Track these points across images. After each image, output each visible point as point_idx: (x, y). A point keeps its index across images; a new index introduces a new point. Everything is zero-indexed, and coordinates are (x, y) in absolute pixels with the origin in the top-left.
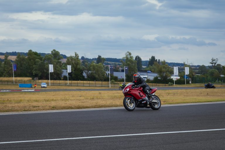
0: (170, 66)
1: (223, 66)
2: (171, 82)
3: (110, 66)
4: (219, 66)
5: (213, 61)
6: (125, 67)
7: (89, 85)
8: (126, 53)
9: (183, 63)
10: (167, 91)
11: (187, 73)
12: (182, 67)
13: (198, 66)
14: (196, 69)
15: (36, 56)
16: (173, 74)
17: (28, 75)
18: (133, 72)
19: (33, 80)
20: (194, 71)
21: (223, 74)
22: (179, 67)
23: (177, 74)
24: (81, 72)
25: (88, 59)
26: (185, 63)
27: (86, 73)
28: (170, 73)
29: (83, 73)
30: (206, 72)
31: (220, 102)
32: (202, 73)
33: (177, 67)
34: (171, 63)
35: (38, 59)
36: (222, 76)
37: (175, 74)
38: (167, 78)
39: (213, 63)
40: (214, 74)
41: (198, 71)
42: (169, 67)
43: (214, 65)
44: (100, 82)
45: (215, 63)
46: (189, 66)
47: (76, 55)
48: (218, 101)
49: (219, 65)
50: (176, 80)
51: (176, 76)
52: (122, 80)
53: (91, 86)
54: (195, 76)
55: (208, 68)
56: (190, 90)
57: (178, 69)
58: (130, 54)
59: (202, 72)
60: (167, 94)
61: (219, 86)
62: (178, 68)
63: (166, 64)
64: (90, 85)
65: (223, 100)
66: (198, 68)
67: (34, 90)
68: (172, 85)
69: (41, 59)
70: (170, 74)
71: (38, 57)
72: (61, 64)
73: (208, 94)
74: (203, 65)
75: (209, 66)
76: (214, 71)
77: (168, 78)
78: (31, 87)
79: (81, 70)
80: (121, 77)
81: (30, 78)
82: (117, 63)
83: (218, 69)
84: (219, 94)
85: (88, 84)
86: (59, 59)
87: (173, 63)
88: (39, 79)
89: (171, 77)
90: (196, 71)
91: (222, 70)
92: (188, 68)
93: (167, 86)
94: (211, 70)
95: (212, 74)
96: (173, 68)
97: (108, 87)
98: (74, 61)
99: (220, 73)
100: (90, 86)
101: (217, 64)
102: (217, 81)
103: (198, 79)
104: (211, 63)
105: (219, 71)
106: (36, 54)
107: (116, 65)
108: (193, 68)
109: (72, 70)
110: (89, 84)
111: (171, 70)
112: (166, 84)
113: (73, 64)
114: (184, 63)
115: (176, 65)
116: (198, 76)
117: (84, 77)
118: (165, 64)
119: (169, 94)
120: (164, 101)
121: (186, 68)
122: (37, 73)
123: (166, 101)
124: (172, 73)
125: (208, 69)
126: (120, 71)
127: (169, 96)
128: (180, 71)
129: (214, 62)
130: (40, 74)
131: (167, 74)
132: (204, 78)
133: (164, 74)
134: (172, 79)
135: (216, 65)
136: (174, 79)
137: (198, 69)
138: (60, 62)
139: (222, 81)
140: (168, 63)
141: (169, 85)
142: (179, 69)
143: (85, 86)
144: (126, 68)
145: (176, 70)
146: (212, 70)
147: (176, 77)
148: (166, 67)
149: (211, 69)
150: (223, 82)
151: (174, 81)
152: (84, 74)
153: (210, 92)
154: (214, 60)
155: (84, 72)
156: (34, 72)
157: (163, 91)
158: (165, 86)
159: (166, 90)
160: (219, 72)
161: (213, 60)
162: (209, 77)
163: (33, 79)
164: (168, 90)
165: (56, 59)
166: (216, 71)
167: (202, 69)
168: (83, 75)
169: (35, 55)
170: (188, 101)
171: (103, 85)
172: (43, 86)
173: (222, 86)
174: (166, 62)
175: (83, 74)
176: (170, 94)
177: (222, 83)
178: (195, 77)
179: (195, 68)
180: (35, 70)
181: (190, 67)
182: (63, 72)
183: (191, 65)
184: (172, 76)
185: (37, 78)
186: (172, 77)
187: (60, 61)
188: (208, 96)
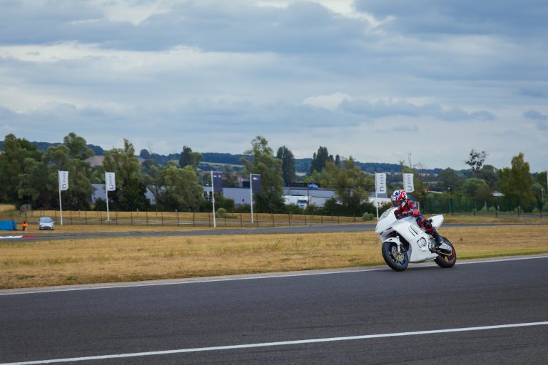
0: (365, 173)
1: (500, 170)
2: (369, 213)
3: (214, 174)
4: (490, 171)
5: (473, 158)
6: (253, 176)
7: (160, 222)
8: (254, 141)
9: (398, 164)
10: (359, 234)
11: (410, 188)
12: (396, 174)
13: (437, 171)
14: (431, 179)
15: (25, 149)
16: (375, 191)
17: (5, 198)
18: (273, 187)
19: (19, 212)
20: (427, 184)
21: (498, 191)
22: (389, 173)
23: (385, 192)
24: (140, 190)
25: (158, 155)
26: (404, 165)
27: (153, 192)
28: (367, 190)
29: (146, 192)
30: (457, 186)
32: (446, 189)
33: (384, 175)
34: (368, 165)
35: (32, 156)
36: (497, 194)
37: (378, 192)
38: (359, 201)
39: (474, 164)
40: (476, 191)
41: (436, 183)
42: (362, 174)
43: (475, 167)
44: (190, 215)
45: (479, 164)
46: (415, 172)
47: (127, 145)
48: (487, 257)
49: (490, 167)
50: (381, 206)
51: (380, 196)
52: (246, 209)
53: (168, 225)
54: (429, 196)
55: (462, 175)
57: (387, 180)
58: (264, 142)
59: (446, 185)
60: (360, 242)
61: (490, 219)
62: (387, 175)
63: (357, 167)
64: (165, 222)
65: (499, 254)
66: (437, 175)
67: (20, 237)
68: (371, 219)
69: (38, 157)
70: (365, 193)
71: (30, 152)
72: (90, 170)
73: (461, 240)
74: (449, 168)
75: (464, 172)
76: (477, 183)
77: (361, 203)
78: (14, 229)
79: (141, 184)
80: (243, 200)
81: (11, 207)
82: (233, 166)
83: (486, 178)
84: (490, 240)
85: (159, 218)
86: (85, 157)
87: (372, 164)
88: (34, 208)
89: (368, 200)
90: (432, 183)
91: (496, 180)
92: (411, 176)
93: (359, 221)
94: (469, 180)
95: (472, 190)
96: (374, 178)
97: (211, 225)
98: (121, 162)
99: (493, 187)
100: (163, 225)
101: (485, 167)
102: (485, 208)
103: (437, 203)
104: (468, 163)
105: (489, 182)
106: (24, 144)
107: (228, 170)
108: (424, 175)
109: (117, 184)
110: (162, 219)
111: (368, 182)
112: (357, 218)
113: (119, 169)
114: (401, 163)
115: (379, 168)
116: (436, 195)
117: (147, 201)
118: (353, 166)
119: (363, 240)
120: (350, 258)
121: (406, 176)
122: (29, 194)
123: (355, 259)
124: (371, 188)
125: (461, 178)
126: (241, 185)
127: (363, 247)
128: (392, 184)
129: (477, 159)
130: (36, 196)
131: (358, 191)
132: (451, 199)
133: (351, 193)
134: (372, 203)
135: (481, 167)
136: (376, 205)
137: (436, 179)
138: (87, 166)
139: (496, 208)
140: (362, 164)
141: (365, 220)
142: (389, 180)
143: (151, 225)
144: (255, 179)
145: (380, 180)
146: (473, 181)
147: (381, 200)
148: (357, 174)
149: (469, 177)
150: (501, 210)
151: (375, 208)
152: (149, 195)
153: (467, 234)
154: (475, 156)
155: (147, 189)
156: (21, 191)
157: (350, 233)
158: (355, 221)
159: (356, 231)
160: (491, 186)
161: (474, 154)
162: (463, 198)
163: (18, 208)
164: (362, 231)
165: (77, 158)
166: (482, 183)
167: (447, 178)
168: (145, 197)
169: (23, 147)
171: (196, 222)
172: (43, 225)
173: (497, 219)
174: (356, 161)
175: (145, 194)
176: (367, 242)
177: (498, 212)
178: (429, 199)
179: (428, 175)
180: (23, 185)
181: (417, 174)
182: (95, 189)
183: (417, 168)
184: (370, 195)
185: (29, 206)
186: (371, 200)
187: (86, 161)
188: (463, 246)
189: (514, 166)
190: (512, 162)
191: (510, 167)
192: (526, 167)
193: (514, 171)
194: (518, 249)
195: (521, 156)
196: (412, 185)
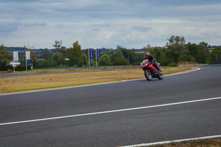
0: (9, 51)
1: (68, 49)
2: (10, 69)
4: (63, 49)
5: (56, 44)
9: (24, 47)
10: (6, 79)
11: (28, 58)
12: (23, 51)
13: (41, 50)
14: (38, 53)
16: (13, 59)
20: (36, 56)
21: (67, 58)
22: (20, 52)
23: (18, 60)
26: (26, 47)
28: (9, 59)
30: (49, 56)
31: (65, 88)
32: (45, 58)
33: (17, 52)
34: (10, 48)
36: (67, 59)
37: (15, 60)
38: (6, 64)
39: (57, 46)
40: (58, 58)
41: (40, 55)
42: (7, 52)
43: (57, 47)
45: (59, 46)
46: (30, 50)
48: (62, 86)
49: (63, 48)
50: (15, 66)
51: (15, 62)
54: (37, 61)
55: (51, 51)
56: (31, 77)
57: (18, 54)
59: (45, 56)
60: (6, 82)
61: (63, 70)
62: (18, 52)
63: (5, 49)
65: (67, 85)
66: (40, 52)
68: (11, 72)
70: (9, 60)
73: (51, 79)
74: (46, 49)
75: (52, 50)
76: (58, 54)
77: (7, 65)
83: (62, 52)
84: (64, 79)
87: (12, 47)
89: (10, 63)
90: (38, 55)
91: (66, 53)
92: (29, 52)
93: (6, 73)
94: (55, 54)
95: (56, 58)
96: (13, 54)
99: (65, 56)
101: (62, 47)
102: (61, 65)
103: (41, 64)
104: (54, 46)
105: (63, 54)
108: (35, 52)
111: (10, 55)
112: (5, 72)
114: (25, 47)
115: (15, 49)
116: (40, 61)
118: (3, 49)
119: (7, 81)
120: (2, 89)
121: (27, 52)
123: (4, 90)
124: (11, 58)
125: (51, 53)
127: (8, 84)
128: (21, 56)
129: (58, 44)
131: (5, 60)
132: (47, 62)
133: (2, 60)
134: (12, 65)
135: (60, 48)
136: (14, 66)
137: (40, 53)
140: (7, 47)
141: (8, 72)
142: (19, 54)
145: (16, 54)
146: (56, 54)
147: (15, 63)
148: (4, 52)
149: (55, 52)
150: (68, 66)
151: (13, 67)
153: (53, 77)
154: (57, 43)
157: (2, 78)
158: (4, 73)
159: (5, 77)
160: (64, 56)
161: (57, 42)
162: (52, 61)
164: (7, 77)
166: (60, 54)
167: (45, 53)
170: (29, 88)
173: (67, 70)
174: (4, 46)
177: (67, 67)
178: (37, 62)
179: (37, 52)
181: (32, 51)
183: (32, 49)
184: (11, 61)
186: (11, 63)
188: (52, 82)
189: (74, 47)
190: (73, 45)
191: (72, 47)
192: (79, 47)
193: (74, 49)
194: (76, 83)
195: (77, 42)
196: (29, 56)
